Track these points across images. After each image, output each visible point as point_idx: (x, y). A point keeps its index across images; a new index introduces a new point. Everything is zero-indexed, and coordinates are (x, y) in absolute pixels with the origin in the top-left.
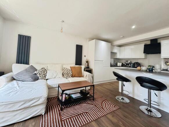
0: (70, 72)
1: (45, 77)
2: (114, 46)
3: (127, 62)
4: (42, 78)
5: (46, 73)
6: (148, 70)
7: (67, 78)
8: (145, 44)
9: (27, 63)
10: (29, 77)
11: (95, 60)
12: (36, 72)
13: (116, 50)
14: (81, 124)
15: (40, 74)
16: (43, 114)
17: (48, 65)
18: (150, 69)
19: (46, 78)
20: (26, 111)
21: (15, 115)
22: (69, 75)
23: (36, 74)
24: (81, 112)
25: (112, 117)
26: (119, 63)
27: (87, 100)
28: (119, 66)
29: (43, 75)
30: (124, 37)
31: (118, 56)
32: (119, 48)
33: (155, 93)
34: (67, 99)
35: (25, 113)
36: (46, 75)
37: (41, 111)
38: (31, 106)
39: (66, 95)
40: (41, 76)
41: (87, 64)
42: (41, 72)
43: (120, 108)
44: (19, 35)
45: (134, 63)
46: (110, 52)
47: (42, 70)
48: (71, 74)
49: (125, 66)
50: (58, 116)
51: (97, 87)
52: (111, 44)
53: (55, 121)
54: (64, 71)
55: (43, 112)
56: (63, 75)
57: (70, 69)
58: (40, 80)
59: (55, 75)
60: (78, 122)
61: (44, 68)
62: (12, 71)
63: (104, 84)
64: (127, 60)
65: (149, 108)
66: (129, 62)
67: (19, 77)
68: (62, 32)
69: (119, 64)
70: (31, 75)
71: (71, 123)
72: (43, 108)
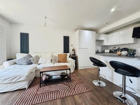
0: (57, 59)
1: (37, 62)
2: (100, 34)
3: (115, 49)
4: (35, 63)
5: (38, 59)
6: (129, 55)
7: (54, 63)
8: (134, 27)
9: (27, 52)
10: (25, 62)
11: (79, 48)
12: (30, 59)
13: (102, 38)
14: (48, 99)
15: (33, 60)
16: (27, 88)
17: (41, 54)
18: (131, 53)
19: (39, 63)
20: (14, 85)
21: (7, 87)
22: (56, 61)
23: (30, 60)
24: (54, 90)
25: (79, 98)
26: (107, 49)
27: (65, 81)
28: (107, 53)
29: (36, 61)
30: (107, 24)
31: (106, 43)
32: (106, 35)
33: (130, 80)
34: (47, 79)
35: (13, 86)
36: (38, 61)
37: (24, 86)
38: (16, 81)
39: (46, 76)
40: (34, 61)
41: (73, 52)
42: (34, 59)
43: (91, 91)
44: (20, 33)
45: (122, 49)
46: (95, 40)
47: (35, 57)
48: (58, 60)
49: (113, 52)
50: (36, 91)
51: (80, 71)
52: (96, 33)
53: (31, 94)
54: (53, 58)
55: (26, 87)
56: (52, 61)
57: (57, 56)
58: (34, 64)
59: (45, 61)
60: (47, 98)
61: (38, 56)
62: (16, 58)
63: (89, 69)
64: (114, 47)
65: (123, 95)
66: (117, 48)
67: (19, 62)
68: (45, 26)
69: (107, 51)
70: (27, 61)
71: (41, 97)
72: (26, 84)
